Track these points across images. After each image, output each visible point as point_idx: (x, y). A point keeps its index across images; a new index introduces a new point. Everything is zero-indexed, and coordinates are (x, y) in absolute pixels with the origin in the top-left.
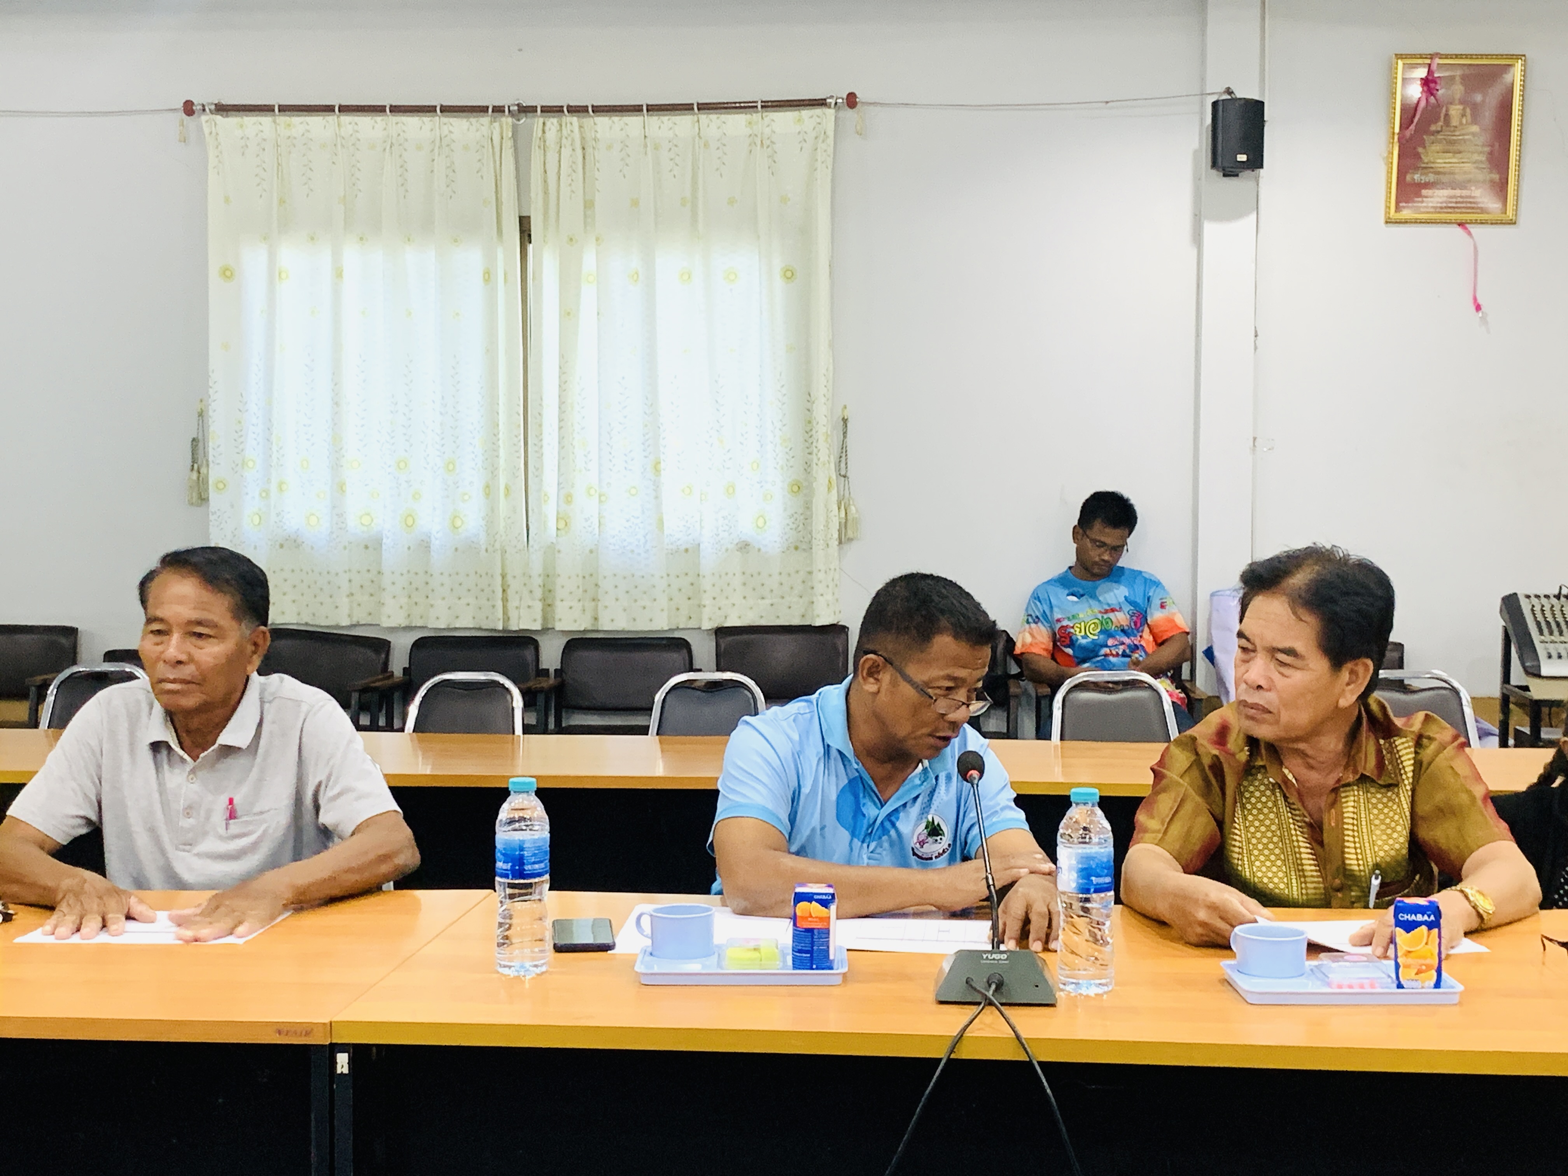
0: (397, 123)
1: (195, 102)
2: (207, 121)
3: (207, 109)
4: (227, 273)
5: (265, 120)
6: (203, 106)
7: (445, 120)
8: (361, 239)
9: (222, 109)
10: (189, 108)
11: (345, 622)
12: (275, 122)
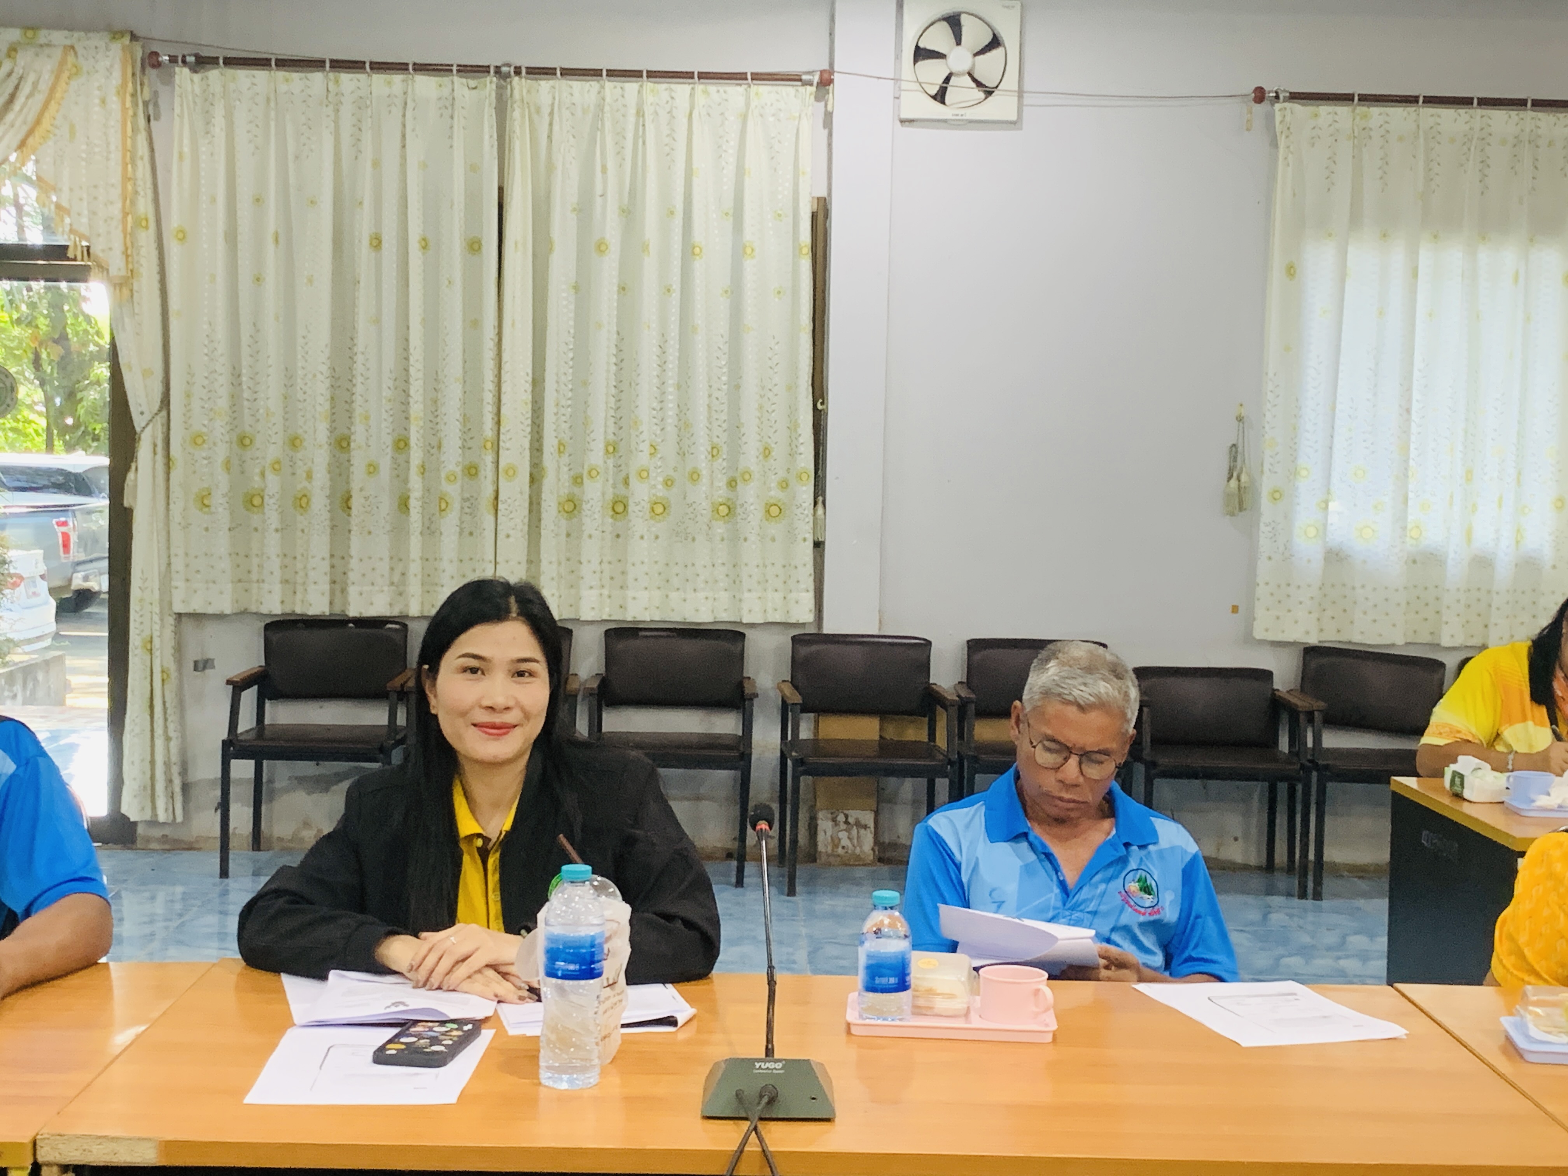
0: (1482, 117)
1: (1267, 89)
2: (1280, 110)
3: (1281, 97)
4: (1291, 271)
5: (1342, 111)
6: (1276, 92)
7: (1534, 114)
8: (1435, 237)
9: (1295, 97)
10: (1260, 95)
11: (1400, 641)
12: (1353, 111)
